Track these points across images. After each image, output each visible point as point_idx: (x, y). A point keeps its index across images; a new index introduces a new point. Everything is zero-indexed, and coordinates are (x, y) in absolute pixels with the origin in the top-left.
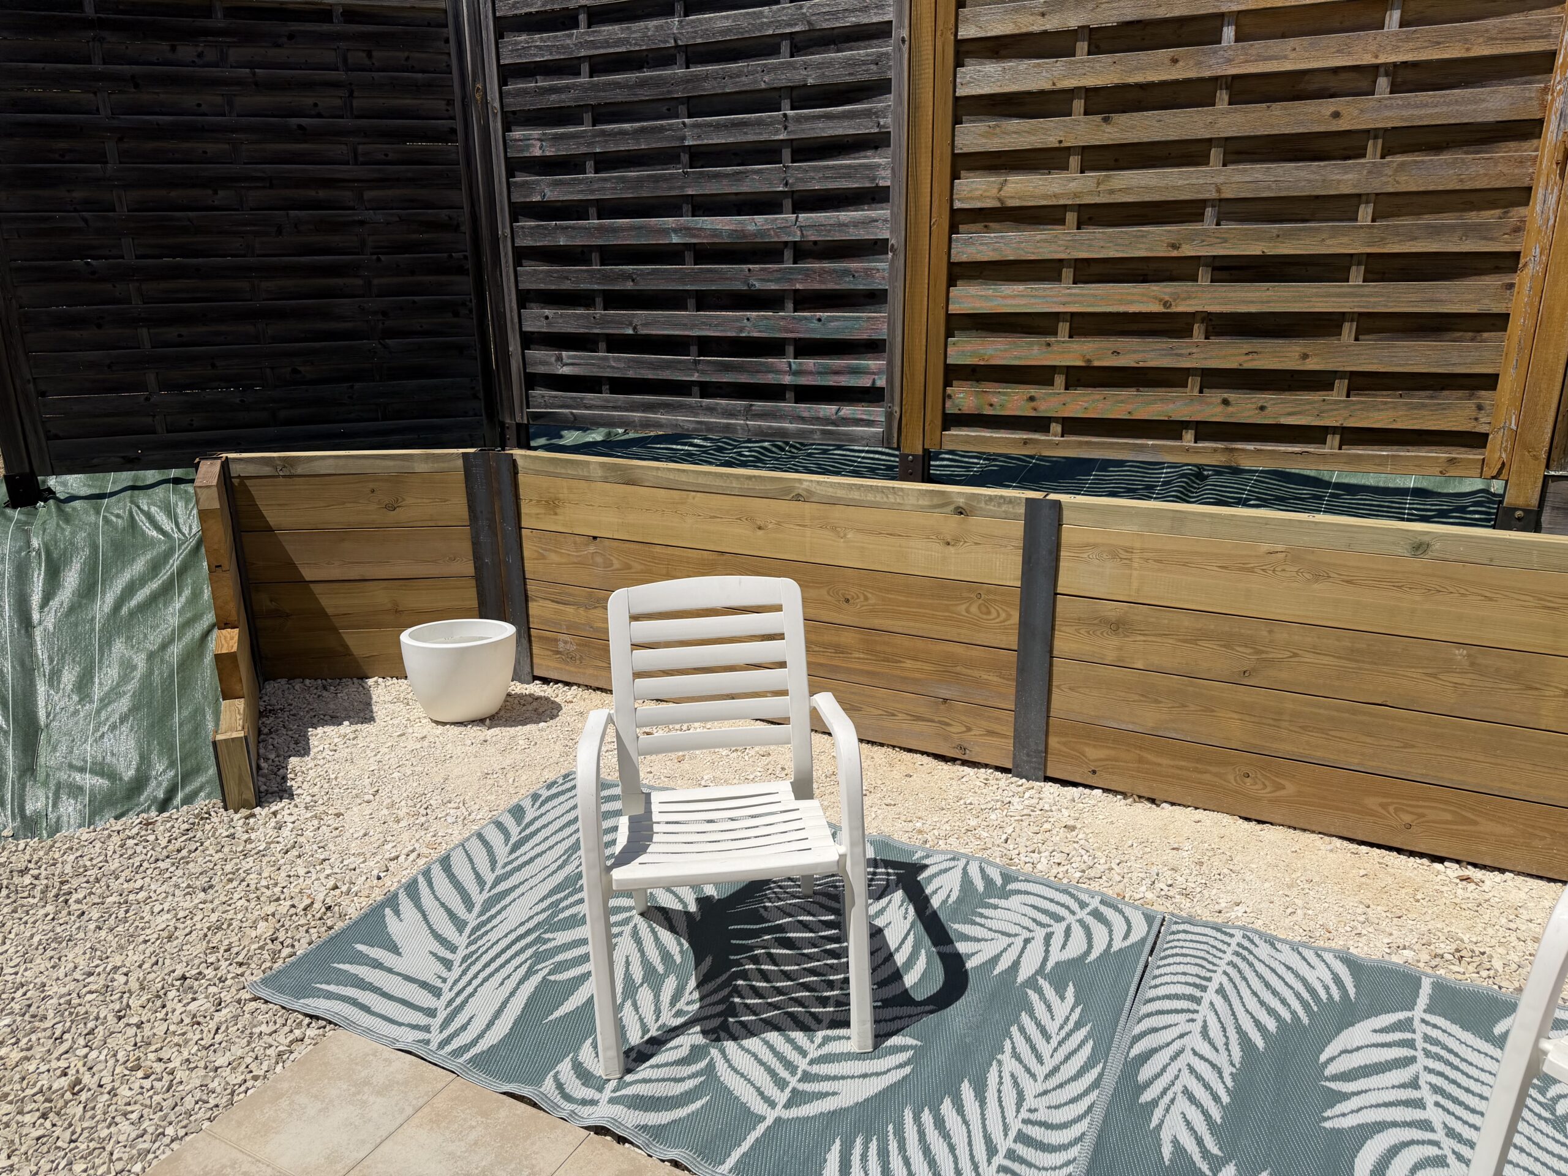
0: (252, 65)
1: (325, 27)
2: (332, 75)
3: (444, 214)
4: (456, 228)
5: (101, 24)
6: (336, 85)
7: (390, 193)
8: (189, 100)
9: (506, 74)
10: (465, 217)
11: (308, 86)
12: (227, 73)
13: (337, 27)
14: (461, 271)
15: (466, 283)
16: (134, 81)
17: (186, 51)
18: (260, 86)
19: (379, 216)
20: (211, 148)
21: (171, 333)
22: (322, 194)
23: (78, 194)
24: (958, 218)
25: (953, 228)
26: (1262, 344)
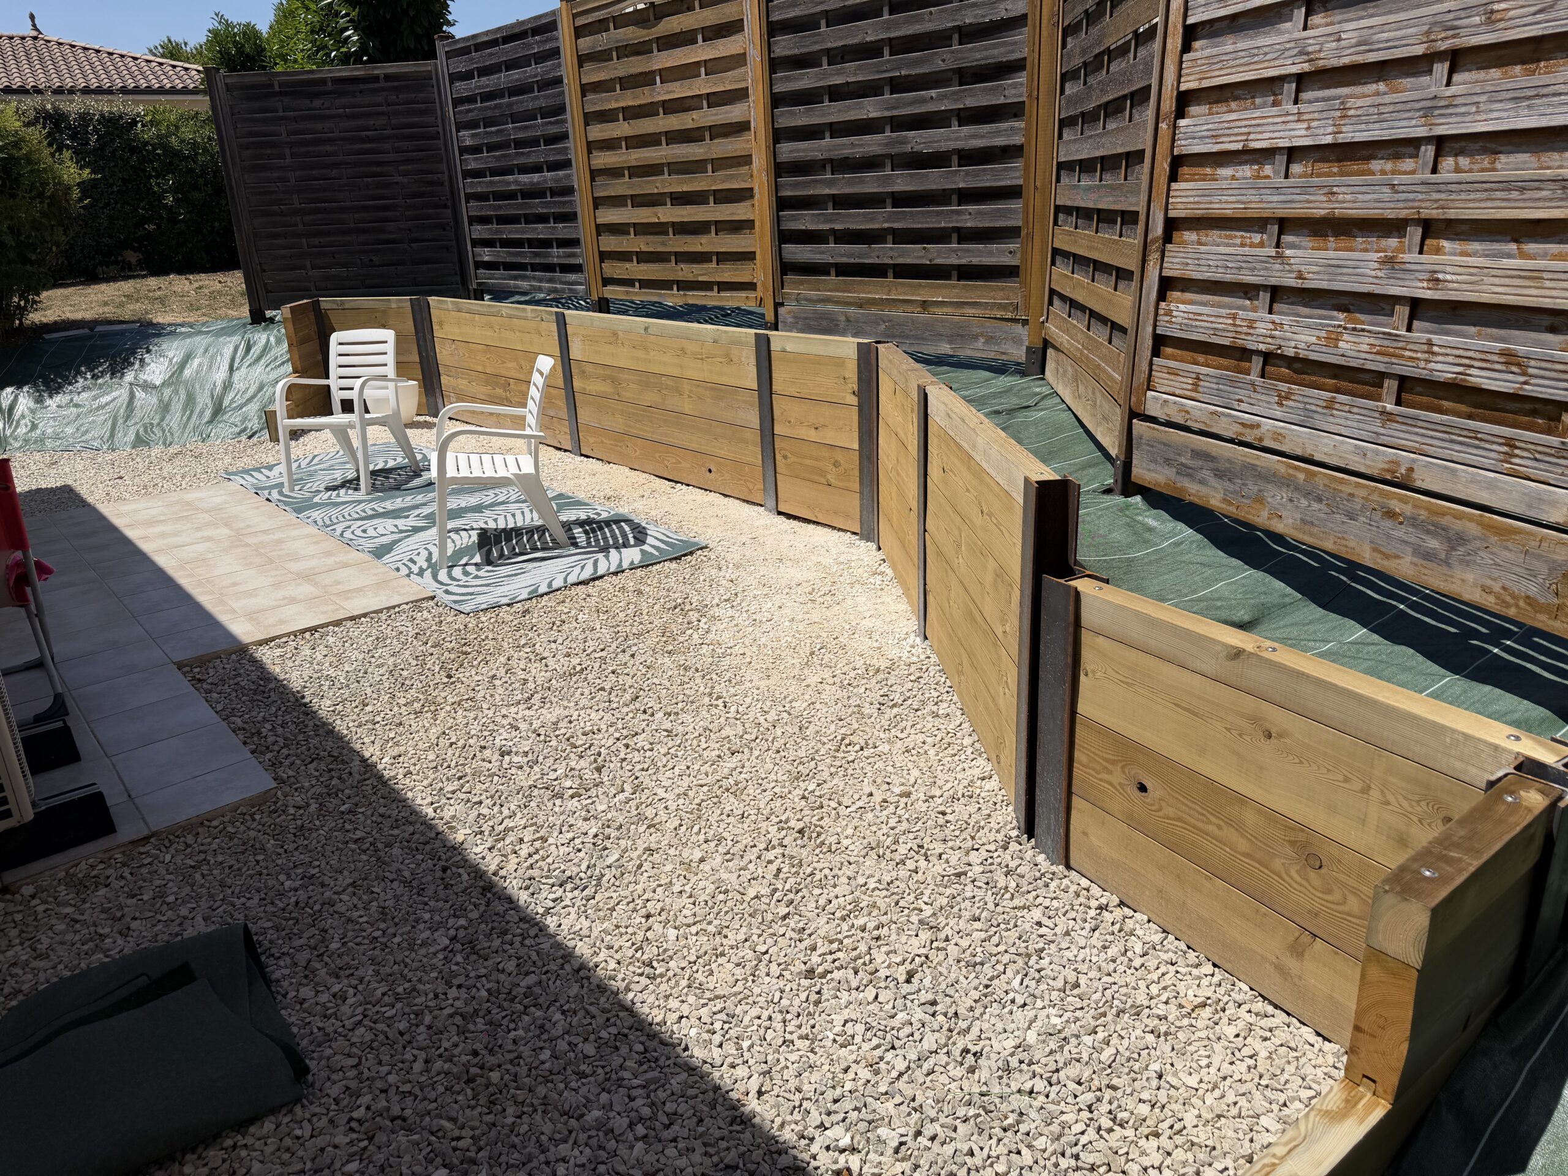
0: (344, 107)
1: (376, 85)
2: (380, 109)
3: (435, 177)
4: (442, 184)
5: (281, 93)
6: (382, 114)
7: (410, 167)
8: (319, 126)
9: (457, 102)
10: (446, 177)
11: (369, 115)
12: (333, 112)
13: (382, 84)
14: (445, 206)
15: (448, 212)
16: (295, 119)
17: (317, 103)
18: (350, 117)
19: (405, 180)
20: (329, 148)
21: (316, 241)
22: (379, 169)
23: (275, 175)
24: (594, 174)
25: (593, 180)
26: (689, 238)
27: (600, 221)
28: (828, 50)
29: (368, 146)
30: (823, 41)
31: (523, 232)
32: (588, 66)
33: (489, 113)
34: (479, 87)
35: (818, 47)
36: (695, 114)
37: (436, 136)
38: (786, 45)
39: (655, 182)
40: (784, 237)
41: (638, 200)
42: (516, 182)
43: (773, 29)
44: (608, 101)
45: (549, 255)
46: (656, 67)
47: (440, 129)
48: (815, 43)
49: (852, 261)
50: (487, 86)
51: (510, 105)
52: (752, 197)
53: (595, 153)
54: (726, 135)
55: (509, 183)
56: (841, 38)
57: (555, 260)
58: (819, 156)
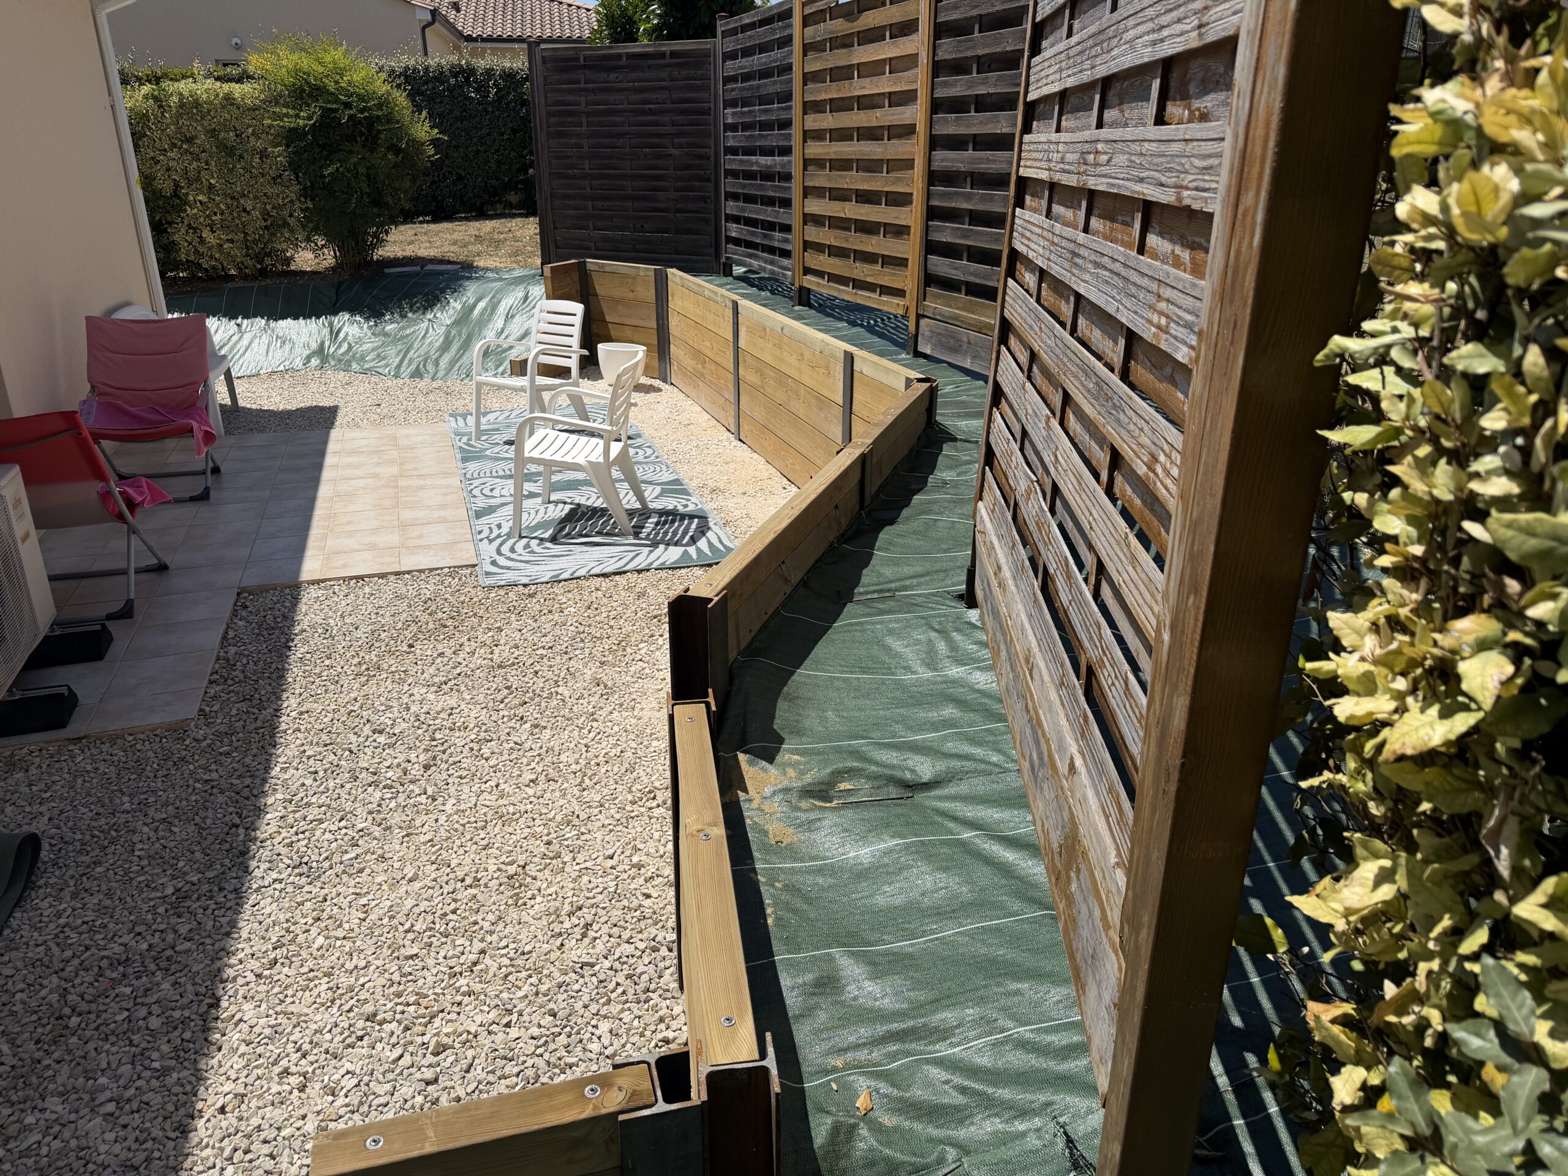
0: (634, 81)
1: (662, 61)
2: (664, 84)
3: (703, 151)
4: (708, 158)
5: (584, 66)
6: (662, 88)
7: (683, 140)
8: (613, 97)
9: (727, 80)
10: (710, 152)
11: (654, 89)
12: (625, 85)
13: (668, 60)
14: (709, 180)
15: (711, 186)
16: (593, 91)
17: (613, 76)
18: (637, 91)
19: (677, 152)
20: (618, 119)
21: (599, 204)
22: (656, 141)
23: (573, 141)
24: (807, 163)
25: (805, 169)
26: (864, 237)
27: (807, 210)
28: (979, 57)
29: (651, 118)
30: (973, 48)
31: (758, 213)
32: (811, 55)
33: (745, 94)
34: (740, 68)
35: (969, 54)
36: (878, 112)
37: (707, 112)
38: (949, 49)
39: (845, 177)
40: (931, 248)
41: (834, 193)
42: (757, 163)
43: (940, 31)
44: (819, 91)
45: (771, 238)
46: (855, 62)
47: (712, 105)
48: (969, 48)
49: (978, 281)
50: (744, 67)
51: (758, 87)
52: (911, 203)
53: (810, 143)
54: (899, 136)
55: (752, 164)
56: (988, 46)
57: (776, 244)
58: (963, 168)
